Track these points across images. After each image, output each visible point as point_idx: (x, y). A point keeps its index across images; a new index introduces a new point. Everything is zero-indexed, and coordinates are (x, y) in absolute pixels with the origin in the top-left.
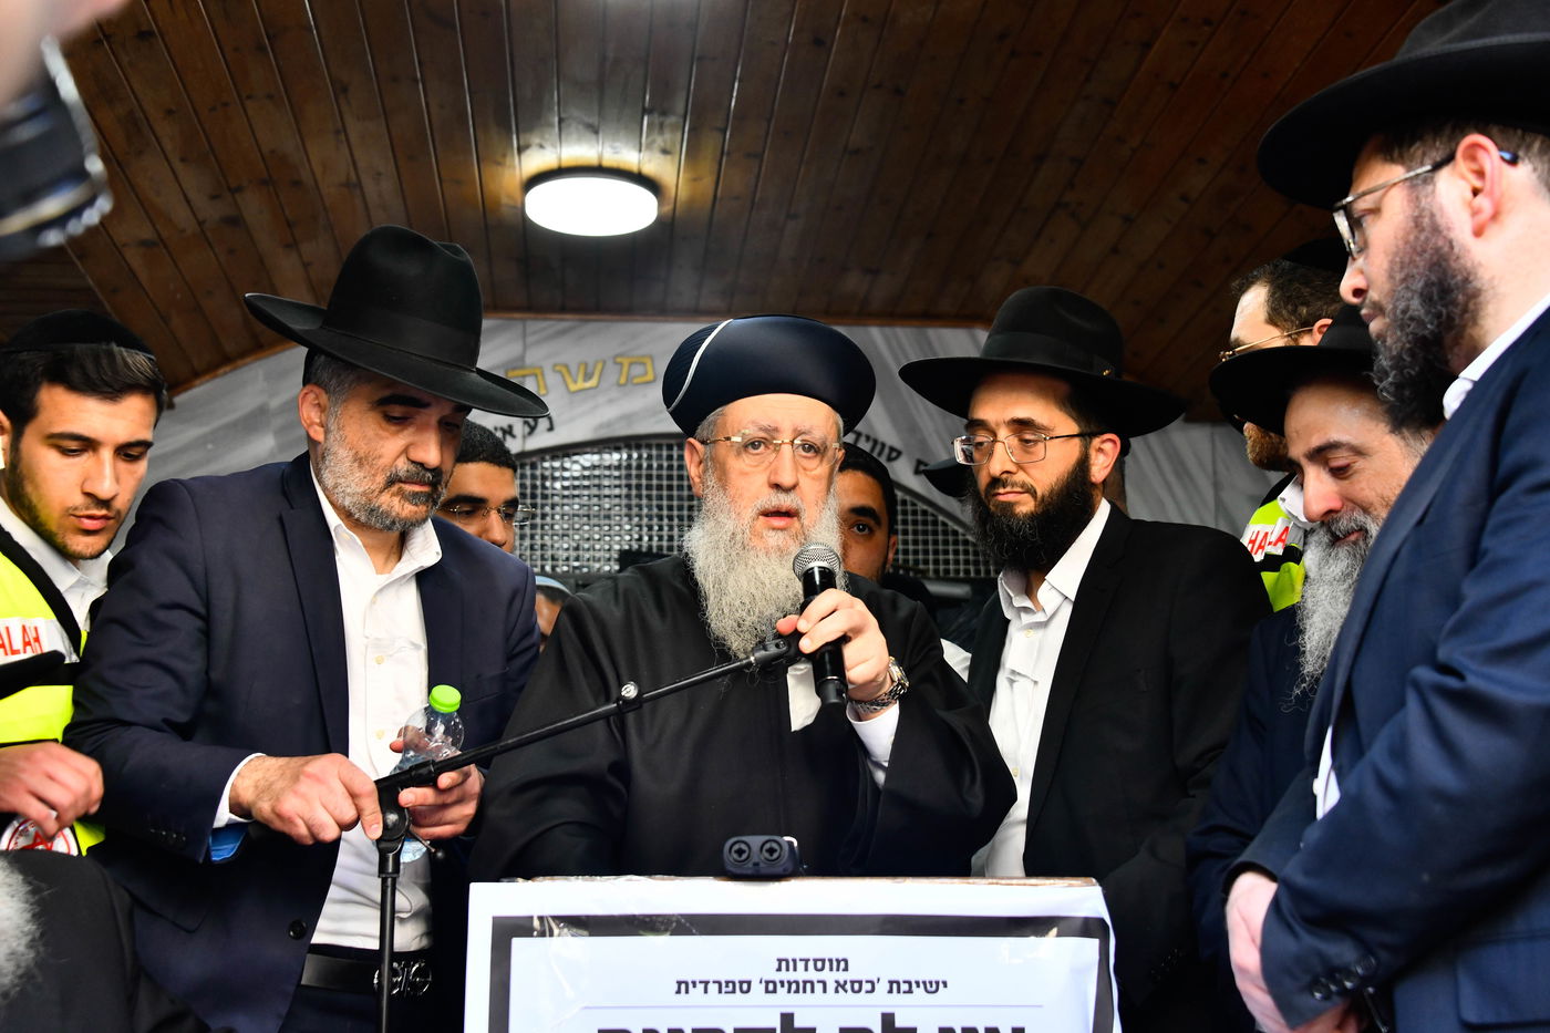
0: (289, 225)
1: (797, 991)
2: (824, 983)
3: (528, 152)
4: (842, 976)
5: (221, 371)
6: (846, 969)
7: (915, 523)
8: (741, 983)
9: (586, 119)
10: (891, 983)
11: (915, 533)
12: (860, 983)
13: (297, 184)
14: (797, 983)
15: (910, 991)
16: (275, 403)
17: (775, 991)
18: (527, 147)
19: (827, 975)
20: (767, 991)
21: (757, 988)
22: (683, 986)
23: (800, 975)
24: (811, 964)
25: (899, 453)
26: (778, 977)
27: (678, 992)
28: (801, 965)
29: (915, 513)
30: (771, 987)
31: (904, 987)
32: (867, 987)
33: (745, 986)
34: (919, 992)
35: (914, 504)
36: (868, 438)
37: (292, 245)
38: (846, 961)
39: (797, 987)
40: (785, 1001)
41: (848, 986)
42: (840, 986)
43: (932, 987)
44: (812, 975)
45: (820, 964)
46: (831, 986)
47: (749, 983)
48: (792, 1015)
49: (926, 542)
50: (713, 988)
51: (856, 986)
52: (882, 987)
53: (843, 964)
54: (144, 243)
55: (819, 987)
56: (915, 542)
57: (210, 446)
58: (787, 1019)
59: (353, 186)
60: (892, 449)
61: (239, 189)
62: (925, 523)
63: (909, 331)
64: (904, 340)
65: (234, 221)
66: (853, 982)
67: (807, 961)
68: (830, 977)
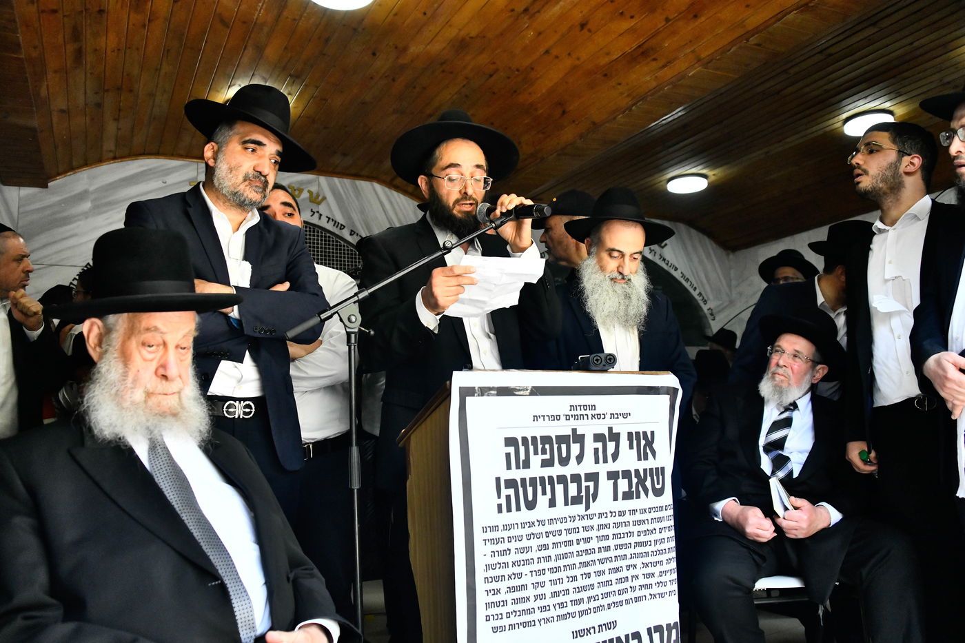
0: (120, 110)
1: (578, 419)
2: (587, 415)
3: (233, 87)
4: (594, 412)
5: (69, 174)
6: (595, 409)
7: (348, 254)
8: (557, 416)
9: (264, 75)
10: (611, 414)
11: (348, 258)
12: (600, 415)
13: (131, 91)
14: (577, 415)
15: (618, 418)
16: (92, 189)
17: (569, 419)
18: (234, 85)
19: (588, 412)
20: (567, 420)
21: (563, 418)
22: (536, 418)
23: (579, 412)
24: (582, 407)
25: (345, 227)
26: (570, 413)
27: (534, 420)
28: (578, 408)
29: (348, 250)
30: (568, 417)
31: (616, 416)
32: (603, 416)
33: (558, 417)
34: (621, 418)
35: (347, 247)
36: (333, 220)
37: (117, 120)
38: (594, 406)
39: (578, 417)
40: (573, 423)
41: (596, 417)
42: (593, 416)
43: (626, 416)
44: (583, 412)
45: (585, 407)
46: (590, 417)
47: (559, 416)
48: (576, 429)
49: (352, 262)
50: (546, 418)
51: (599, 416)
52: (608, 416)
53: (593, 407)
54: (62, 111)
55: (585, 417)
56: (348, 261)
57: (63, 205)
58: (574, 430)
59: (152, 95)
60: (342, 225)
61: (107, 91)
62: (352, 254)
63: (349, 180)
64: (347, 184)
65: (99, 105)
66: (597, 415)
67: (581, 406)
68: (589, 412)
